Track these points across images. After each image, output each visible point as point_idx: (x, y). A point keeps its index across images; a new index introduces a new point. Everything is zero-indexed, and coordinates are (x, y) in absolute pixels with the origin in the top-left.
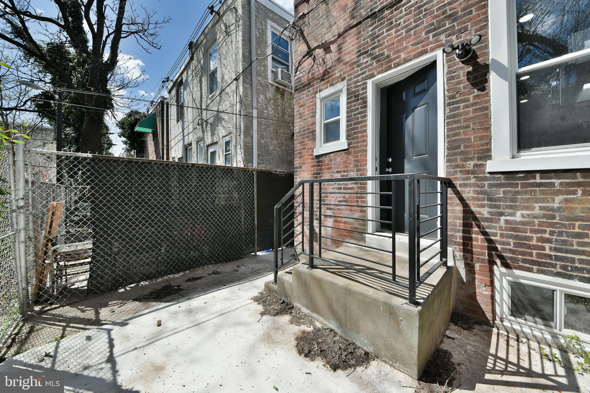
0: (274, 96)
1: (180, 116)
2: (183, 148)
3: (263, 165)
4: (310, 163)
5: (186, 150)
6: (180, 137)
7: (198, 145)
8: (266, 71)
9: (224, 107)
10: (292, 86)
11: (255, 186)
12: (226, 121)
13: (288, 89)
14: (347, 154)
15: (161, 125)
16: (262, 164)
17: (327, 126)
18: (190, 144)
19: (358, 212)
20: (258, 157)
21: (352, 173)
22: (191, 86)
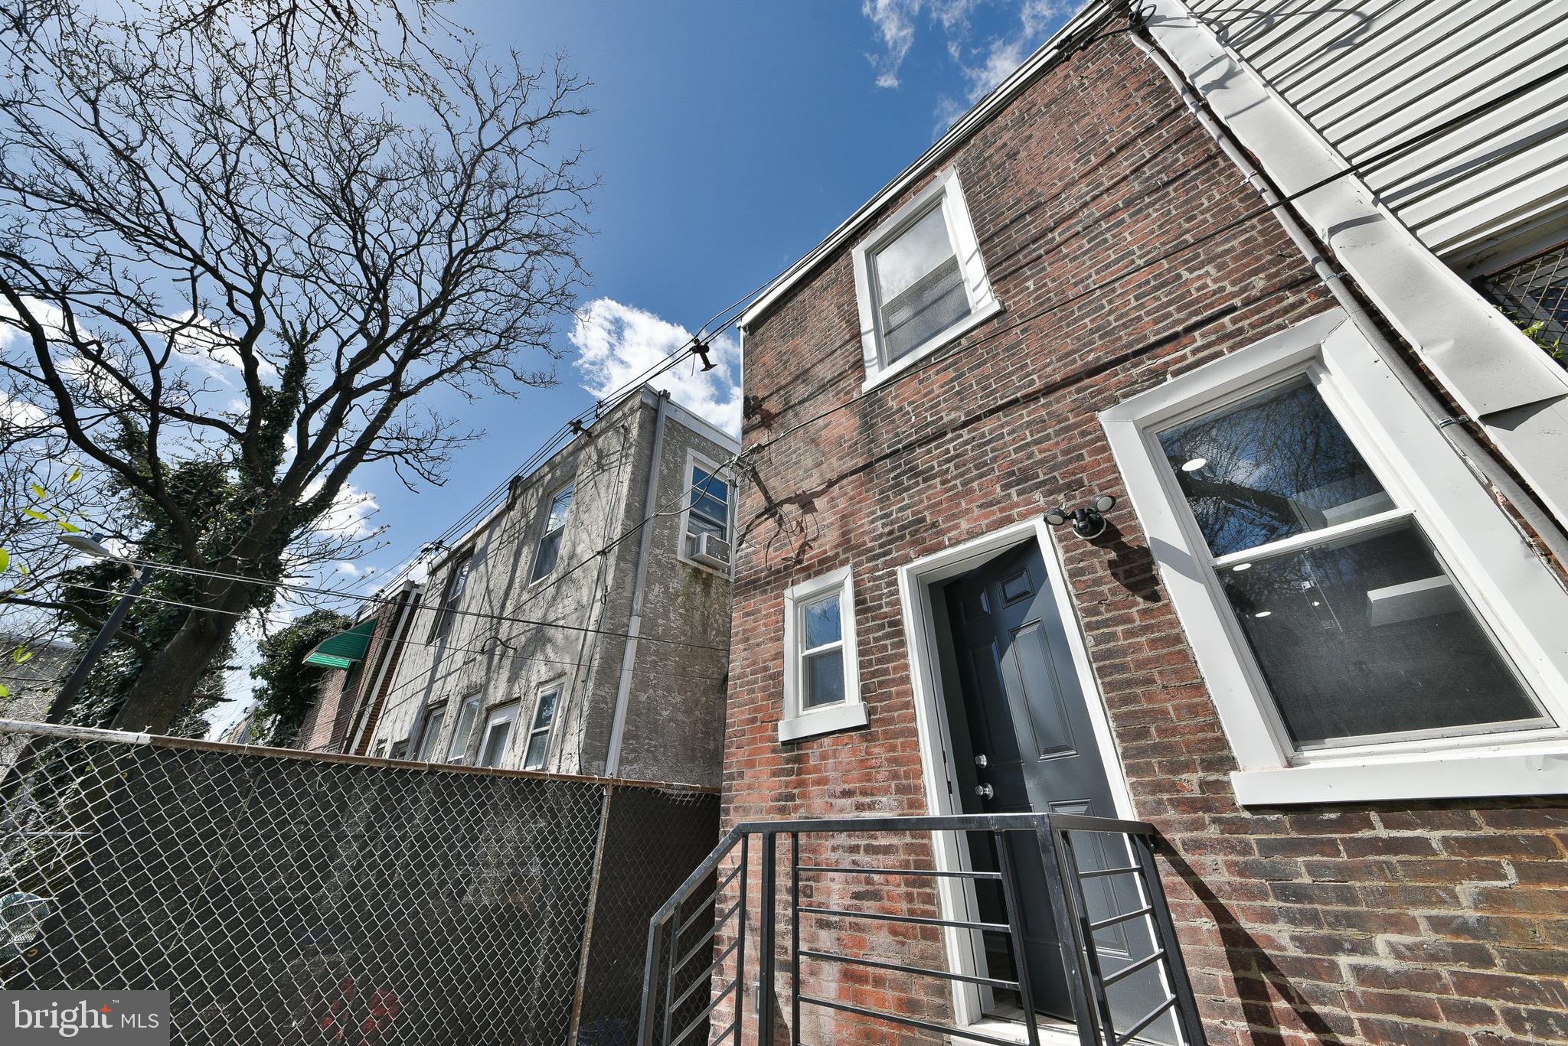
0: (687, 586)
1: (442, 629)
2: (418, 714)
3: (635, 766)
4: (768, 762)
5: (426, 719)
6: (422, 683)
7: (465, 705)
8: (673, 537)
9: (560, 610)
10: (729, 568)
11: (600, 838)
12: (555, 646)
13: (719, 574)
14: (867, 741)
15: (380, 649)
16: (631, 762)
17: (811, 662)
18: (443, 703)
19: (915, 938)
20: (623, 742)
21: (884, 799)
22: (490, 562)
